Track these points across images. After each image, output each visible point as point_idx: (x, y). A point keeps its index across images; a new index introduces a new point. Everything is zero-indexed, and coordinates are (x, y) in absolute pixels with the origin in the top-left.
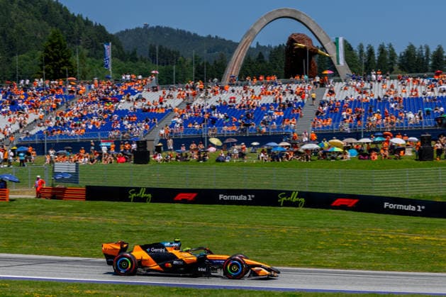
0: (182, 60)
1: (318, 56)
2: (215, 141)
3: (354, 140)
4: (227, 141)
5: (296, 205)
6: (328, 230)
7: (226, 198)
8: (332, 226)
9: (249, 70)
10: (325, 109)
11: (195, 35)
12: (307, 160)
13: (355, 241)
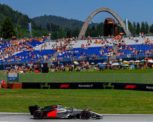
0: (61, 29)
1: (117, 27)
2: (76, 63)
3: (133, 61)
4: (81, 63)
5: (110, 88)
6: (124, 98)
7: (81, 86)
8: (126, 97)
9: (89, 33)
10: (121, 48)
11: (66, 19)
12: (114, 70)
13: (136, 102)
